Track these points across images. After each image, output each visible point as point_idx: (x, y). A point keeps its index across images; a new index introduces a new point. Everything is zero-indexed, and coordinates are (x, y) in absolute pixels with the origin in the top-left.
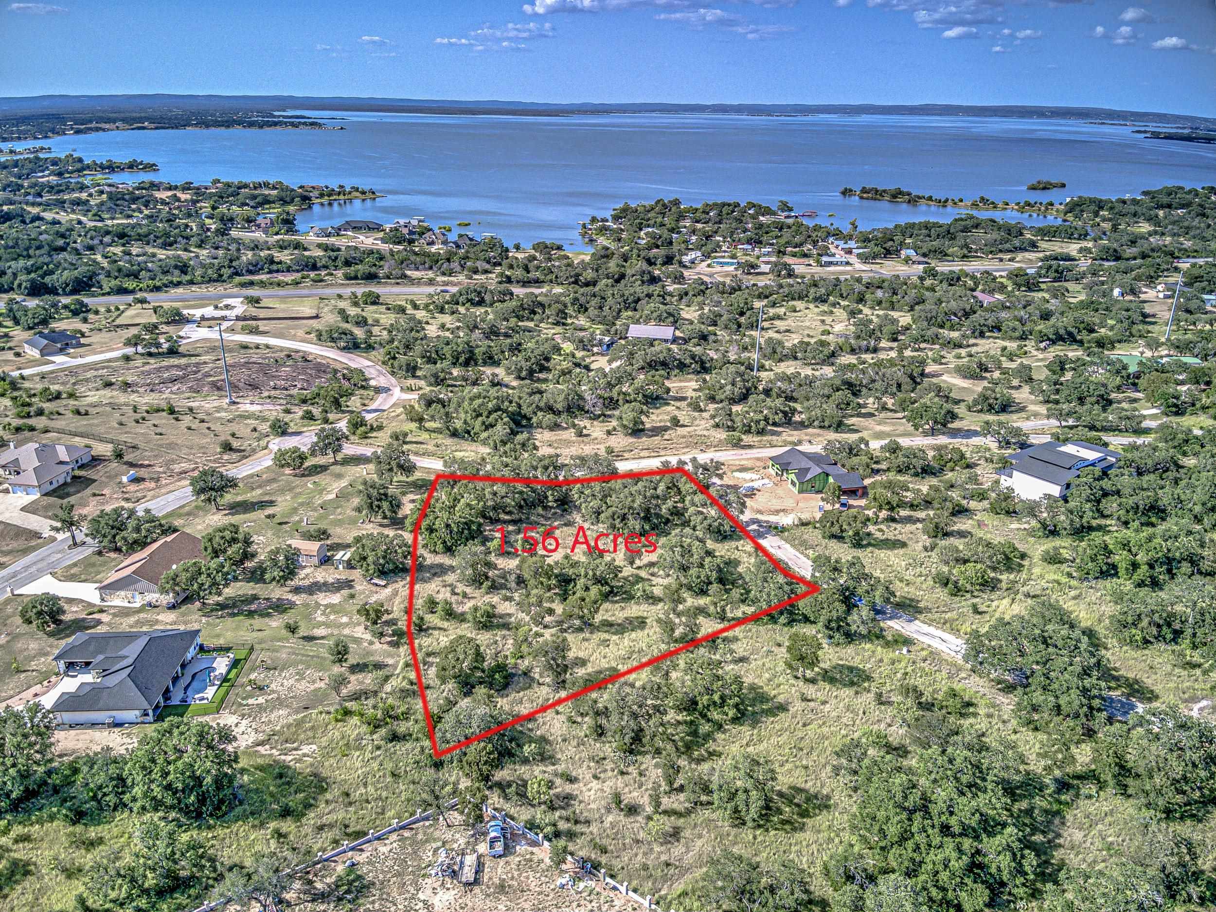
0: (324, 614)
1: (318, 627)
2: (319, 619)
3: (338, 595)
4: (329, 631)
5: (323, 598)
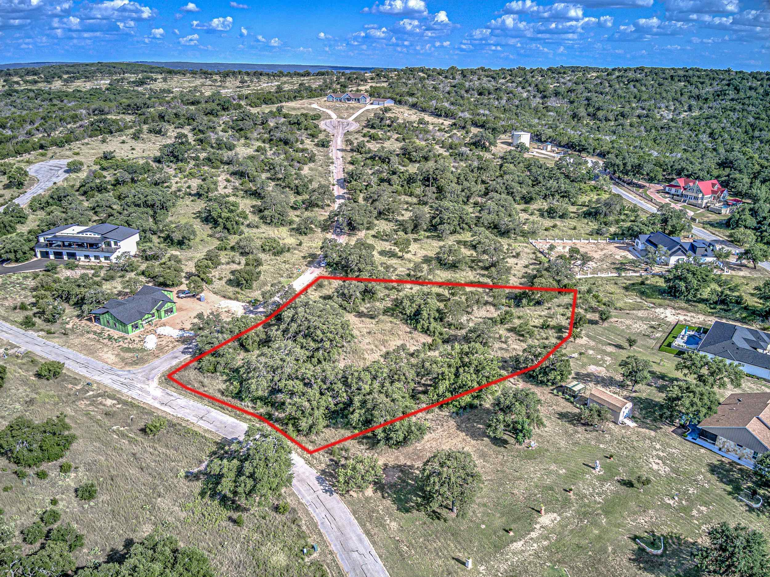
0: (605, 361)
1: (611, 353)
2: (609, 358)
3: (589, 371)
4: (604, 347)
5: (601, 371)
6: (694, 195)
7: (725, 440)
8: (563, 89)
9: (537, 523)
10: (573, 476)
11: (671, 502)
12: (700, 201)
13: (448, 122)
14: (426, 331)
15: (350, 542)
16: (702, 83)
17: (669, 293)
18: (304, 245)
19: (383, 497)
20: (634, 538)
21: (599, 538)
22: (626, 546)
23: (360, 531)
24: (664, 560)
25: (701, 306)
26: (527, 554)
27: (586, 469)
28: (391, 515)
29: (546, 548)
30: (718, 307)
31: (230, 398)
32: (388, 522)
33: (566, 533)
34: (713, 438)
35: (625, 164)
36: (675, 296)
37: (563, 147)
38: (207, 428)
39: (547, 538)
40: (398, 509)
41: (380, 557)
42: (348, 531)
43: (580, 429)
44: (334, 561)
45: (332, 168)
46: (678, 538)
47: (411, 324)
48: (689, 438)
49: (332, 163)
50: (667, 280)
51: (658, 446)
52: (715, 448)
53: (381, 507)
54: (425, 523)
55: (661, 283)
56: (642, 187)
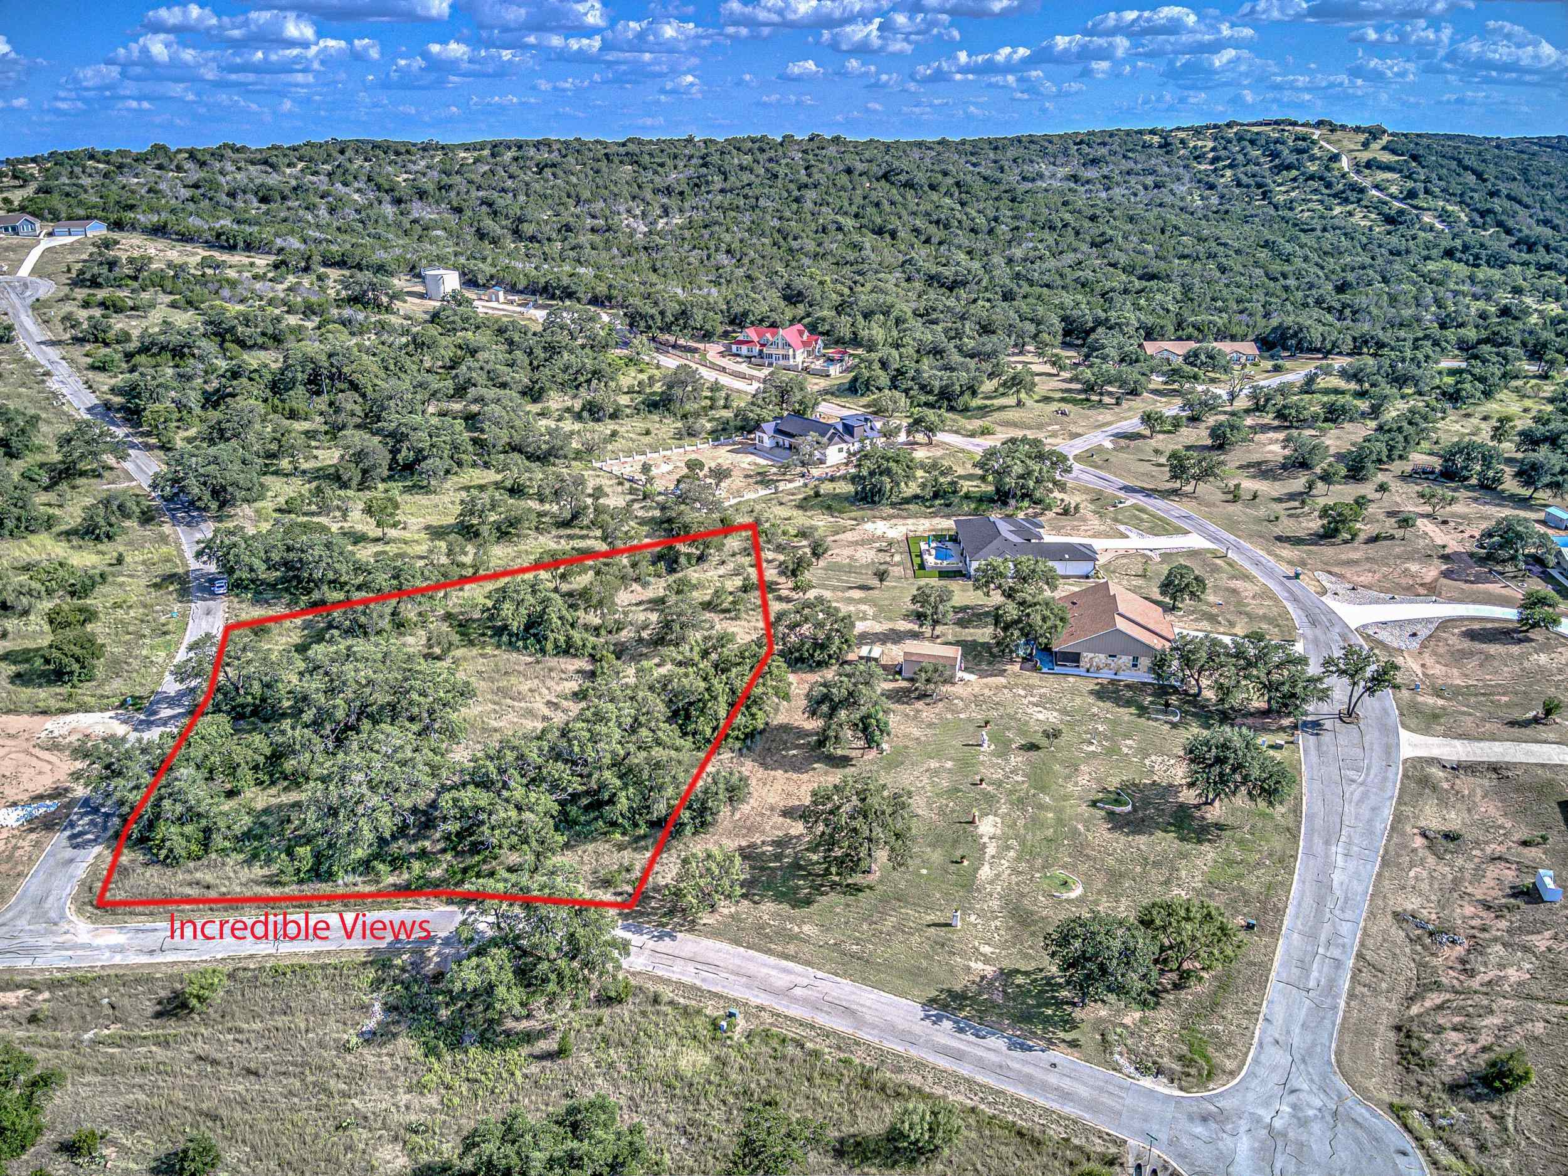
0: (864, 612)
1: (862, 598)
2: (866, 607)
3: (859, 631)
4: (847, 594)
5: (873, 626)
6: (781, 352)
7: (1091, 655)
8: (427, 183)
9: (981, 837)
10: (965, 764)
11: (1092, 748)
12: (791, 362)
13: (262, 262)
14: (567, 650)
15: (772, 980)
16: (662, 165)
17: (864, 499)
18: (128, 559)
19: (755, 903)
20: (1094, 804)
21: (1060, 821)
22: (1092, 816)
23: (773, 960)
24: (1140, 814)
25: (912, 507)
26: (1005, 876)
27: (972, 750)
28: (792, 920)
29: (1018, 859)
30: (937, 502)
31: (294, 887)
32: (796, 929)
33: (1022, 831)
34: (1074, 658)
35: (662, 313)
36: (873, 502)
37: (521, 292)
38: (312, 951)
39: (1008, 848)
40: (793, 908)
41: (837, 975)
42: (752, 968)
43: (920, 705)
44: (779, 1015)
45: (53, 384)
46: (1134, 785)
47: (526, 647)
48: (1045, 670)
49: (47, 374)
50: (854, 479)
51: (1022, 693)
52: (1082, 671)
53: (766, 917)
54: (848, 905)
55: (845, 488)
56: (695, 350)
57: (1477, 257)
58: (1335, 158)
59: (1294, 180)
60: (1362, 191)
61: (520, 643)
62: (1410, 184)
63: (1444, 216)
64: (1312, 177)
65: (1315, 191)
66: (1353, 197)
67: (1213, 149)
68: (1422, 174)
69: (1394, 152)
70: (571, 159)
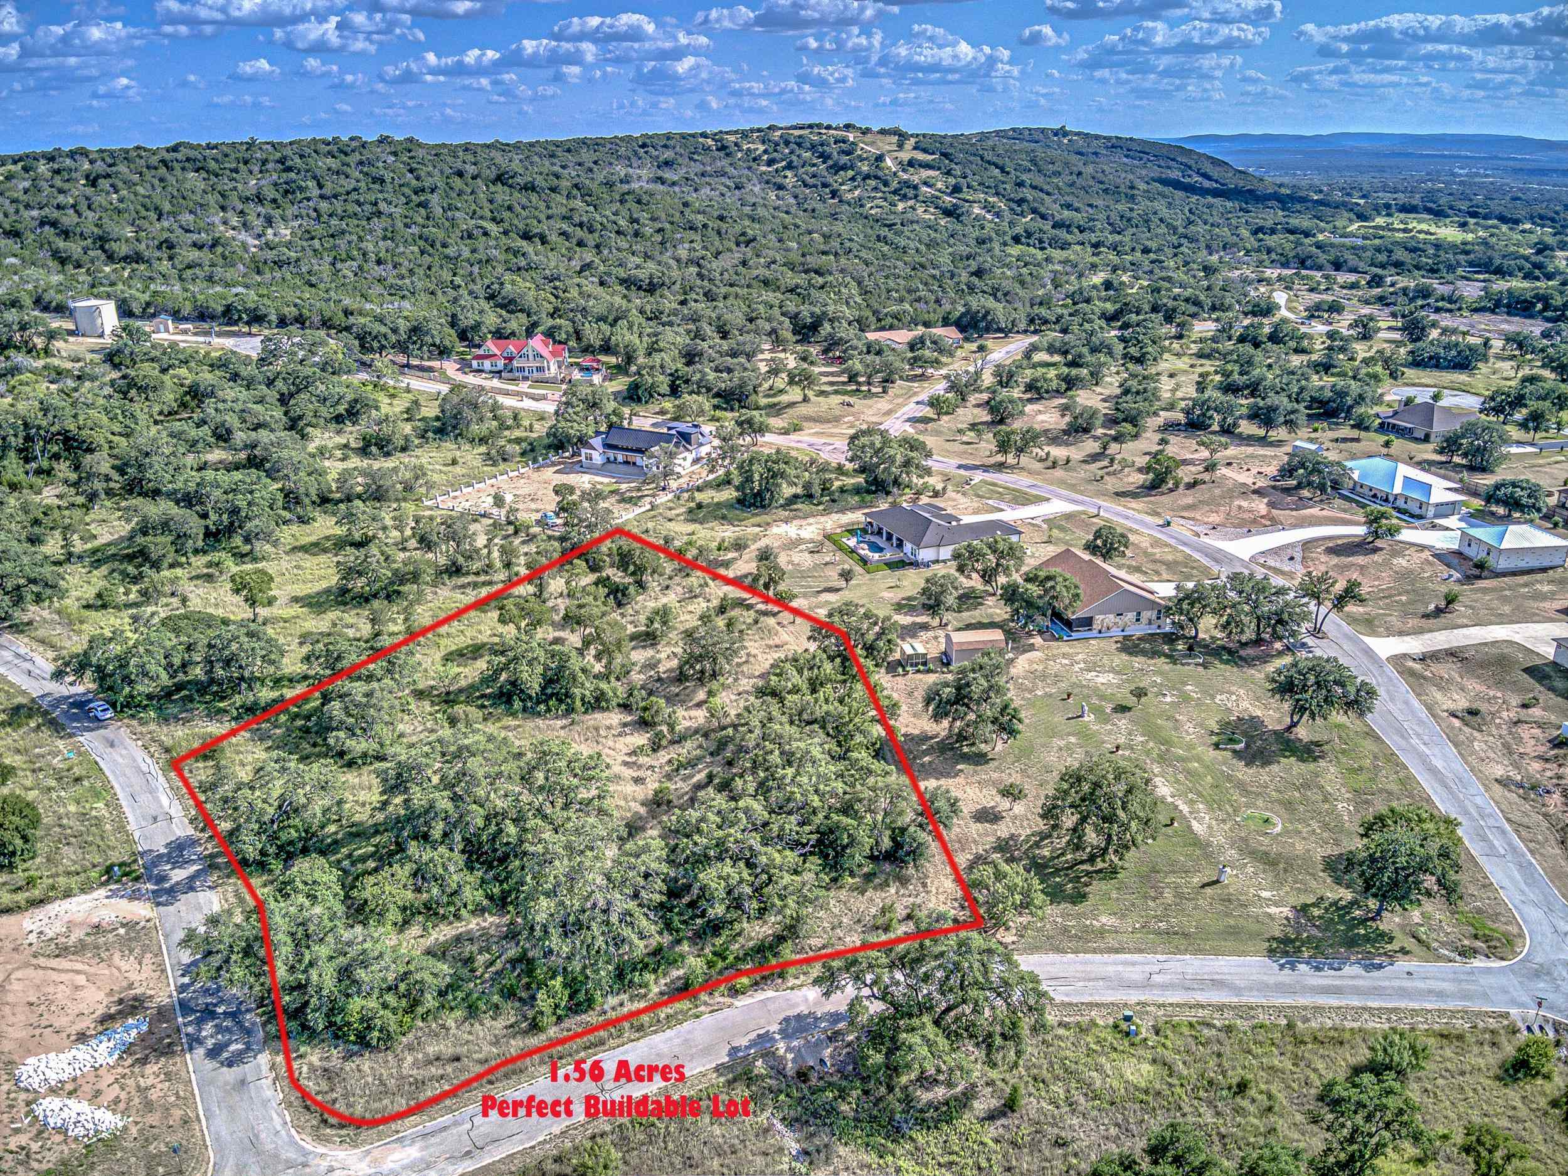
6: (533, 364)
14: (598, 704)
37: (190, 320)
47: (549, 711)
56: (430, 369)
57: (1041, 241)
58: (880, 158)
59: (853, 179)
60: (915, 187)
61: (542, 707)
62: (952, 181)
63: (988, 207)
64: (867, 177)
65: (875, 189)
66: (911, 193)
67: (765, 152)
68: (958, 170)
69: (925, 151)
70: (122, 168)
